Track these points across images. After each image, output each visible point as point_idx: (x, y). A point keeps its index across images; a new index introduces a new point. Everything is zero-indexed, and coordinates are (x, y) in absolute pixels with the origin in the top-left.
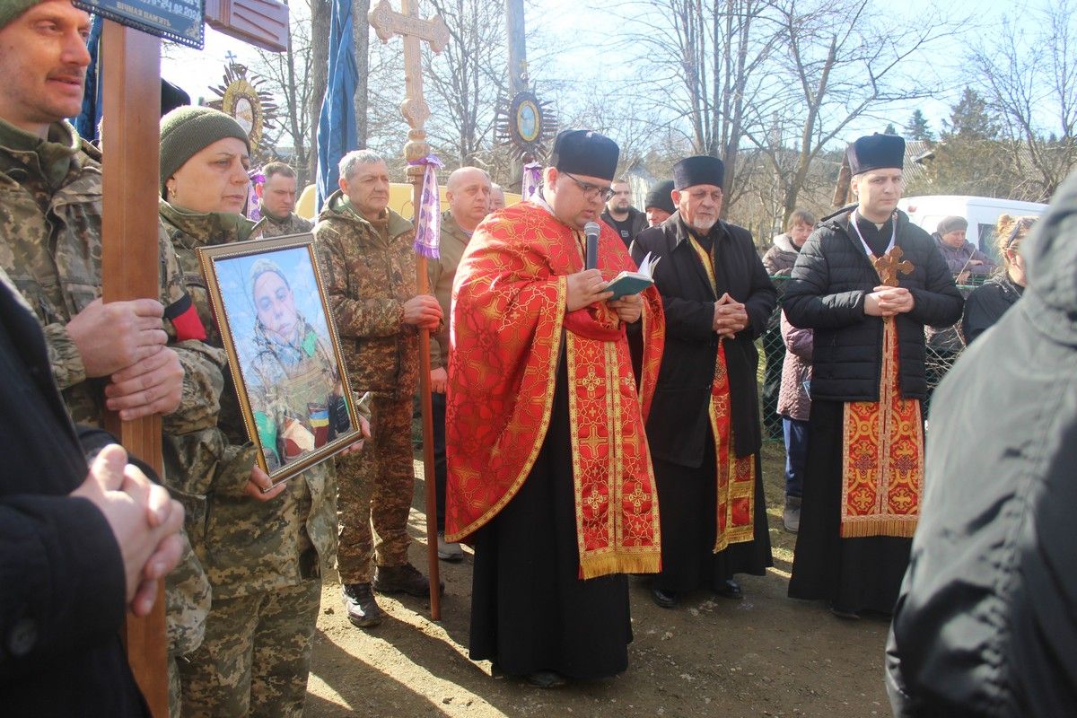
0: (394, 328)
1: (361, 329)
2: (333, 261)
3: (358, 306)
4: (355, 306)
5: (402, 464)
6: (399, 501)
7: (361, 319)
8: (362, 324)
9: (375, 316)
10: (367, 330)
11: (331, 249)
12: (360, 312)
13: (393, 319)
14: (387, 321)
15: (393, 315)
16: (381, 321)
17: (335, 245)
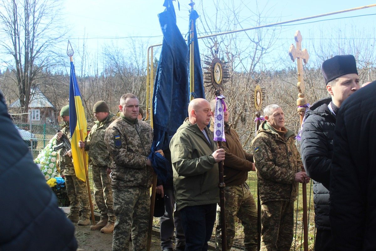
0: (291, 182)
1: (278, 179)
2: (267, 148)
3: (279, 170)
4: (278, 169)
5: (288, 228)
6: (286, 243)
7: (279, 175)
8: (279, 177)
9: (285, 175)
10: (280, 180)
11: (266, 144)
12: (280, 172)
13: (291, 178)
14: (289, 179)
15: (291, 177)
16: (286, 178)
17: (268, 142)
